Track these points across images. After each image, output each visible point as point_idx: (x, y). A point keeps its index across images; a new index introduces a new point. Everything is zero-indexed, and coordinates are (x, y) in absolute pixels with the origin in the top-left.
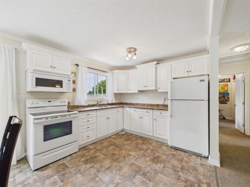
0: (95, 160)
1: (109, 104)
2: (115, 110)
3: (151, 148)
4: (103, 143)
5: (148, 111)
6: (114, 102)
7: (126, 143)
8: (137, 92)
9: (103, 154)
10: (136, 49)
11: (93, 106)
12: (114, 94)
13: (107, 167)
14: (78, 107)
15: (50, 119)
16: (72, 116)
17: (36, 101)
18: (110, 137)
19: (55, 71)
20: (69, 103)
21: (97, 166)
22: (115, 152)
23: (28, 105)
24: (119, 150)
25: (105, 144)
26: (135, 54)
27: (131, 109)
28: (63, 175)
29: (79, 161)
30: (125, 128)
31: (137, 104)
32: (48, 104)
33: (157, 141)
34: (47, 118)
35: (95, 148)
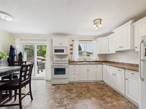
0: (71, 91)
1: (94, 62)
2: (95, 66)
3: (115, 103)
4: (83, 84)
5: (121, 70)
6: (98, 60)
7: (96, 90)
8: (114, 52)
9: (76, 90)
10: (101, 20)
11: (82, 62)
12: (98, 54)
13: (72, 97)
14: (74, 62)
15: (56, 66)
16: (65, 66)
17: (57, 58)
18: (90, 83)
19: (62, 45)
20: (69, 60)
21: (68, 94)
22: (83, 92)
23: (55, 60)
24: (87, 92)
25: (83, 85)
26: (101, 23)
27: (108, 66)
28: (56, 91)
29: (65, 88)
30: (104, 80)
31: (118, 63)
32: (61, 60)
33: (129, 102)
34: (55, 65)
35: (76, 86)
